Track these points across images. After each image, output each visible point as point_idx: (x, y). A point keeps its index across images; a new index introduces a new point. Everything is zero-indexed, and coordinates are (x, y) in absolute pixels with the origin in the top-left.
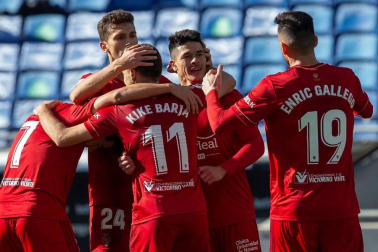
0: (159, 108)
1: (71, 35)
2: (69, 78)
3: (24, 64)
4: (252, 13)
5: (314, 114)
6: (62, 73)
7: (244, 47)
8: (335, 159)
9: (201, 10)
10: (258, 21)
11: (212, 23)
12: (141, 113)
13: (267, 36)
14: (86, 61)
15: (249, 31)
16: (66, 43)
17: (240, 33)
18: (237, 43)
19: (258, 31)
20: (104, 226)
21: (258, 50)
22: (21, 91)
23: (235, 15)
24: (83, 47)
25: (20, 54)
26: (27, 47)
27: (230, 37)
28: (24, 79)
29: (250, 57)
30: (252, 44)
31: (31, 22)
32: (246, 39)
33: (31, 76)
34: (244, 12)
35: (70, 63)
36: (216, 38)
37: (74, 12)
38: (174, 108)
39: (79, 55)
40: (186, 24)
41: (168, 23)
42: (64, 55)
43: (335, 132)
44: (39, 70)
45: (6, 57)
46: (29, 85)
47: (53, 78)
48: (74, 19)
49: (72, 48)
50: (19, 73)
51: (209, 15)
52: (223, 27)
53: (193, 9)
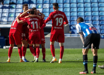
0: (34, 19)
1: (17, 7)
2: (16, 14)
3: (10, 12)
4: (44, 5)
5: (58, 18)
6: (15, 13)
7: (43, 10)
8: (60, 25)
9: (36, 4)
10: (45, 6)
11: (38, 6)
12: (31, 19)
13: (46, 8)
14: (19, 11)
15: (44, 7)
16: (16, 9)
17: (42, 8)
18: (42, 9)
19: (45, 7)
20: (22, 36)
21: (45, 10)
22: (9, 16)
23: (42, 5)
24: (19, 9)
25: (9, 10)
26: (10, 9)
27: (41, 8)
28: (10, 14)
29: (44, 11)
30: (44, 9)
31: (11, 5)
32: (43, 9)
33: (11, 14)
34: (43, 4)
35: (17, 12)
36: (39, 8)
37: (18, 4)
38: (36, 19)
39: (18, 10)
40: (34, 6)
41: (31, 6)
42: (16, 10)
43: (61, 21)
44: (12, 13)
45: (7, 11)
46: (10, 15)
47: (14, 14)
48: (17, 5)
49: (17, 9)
50: (9, 13)
51: (38, 5)
52: (40, 7)
53: (35, 4)
